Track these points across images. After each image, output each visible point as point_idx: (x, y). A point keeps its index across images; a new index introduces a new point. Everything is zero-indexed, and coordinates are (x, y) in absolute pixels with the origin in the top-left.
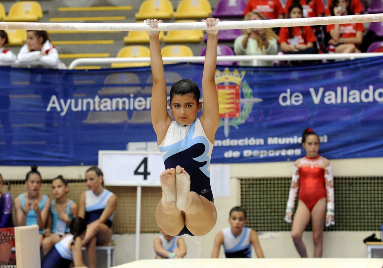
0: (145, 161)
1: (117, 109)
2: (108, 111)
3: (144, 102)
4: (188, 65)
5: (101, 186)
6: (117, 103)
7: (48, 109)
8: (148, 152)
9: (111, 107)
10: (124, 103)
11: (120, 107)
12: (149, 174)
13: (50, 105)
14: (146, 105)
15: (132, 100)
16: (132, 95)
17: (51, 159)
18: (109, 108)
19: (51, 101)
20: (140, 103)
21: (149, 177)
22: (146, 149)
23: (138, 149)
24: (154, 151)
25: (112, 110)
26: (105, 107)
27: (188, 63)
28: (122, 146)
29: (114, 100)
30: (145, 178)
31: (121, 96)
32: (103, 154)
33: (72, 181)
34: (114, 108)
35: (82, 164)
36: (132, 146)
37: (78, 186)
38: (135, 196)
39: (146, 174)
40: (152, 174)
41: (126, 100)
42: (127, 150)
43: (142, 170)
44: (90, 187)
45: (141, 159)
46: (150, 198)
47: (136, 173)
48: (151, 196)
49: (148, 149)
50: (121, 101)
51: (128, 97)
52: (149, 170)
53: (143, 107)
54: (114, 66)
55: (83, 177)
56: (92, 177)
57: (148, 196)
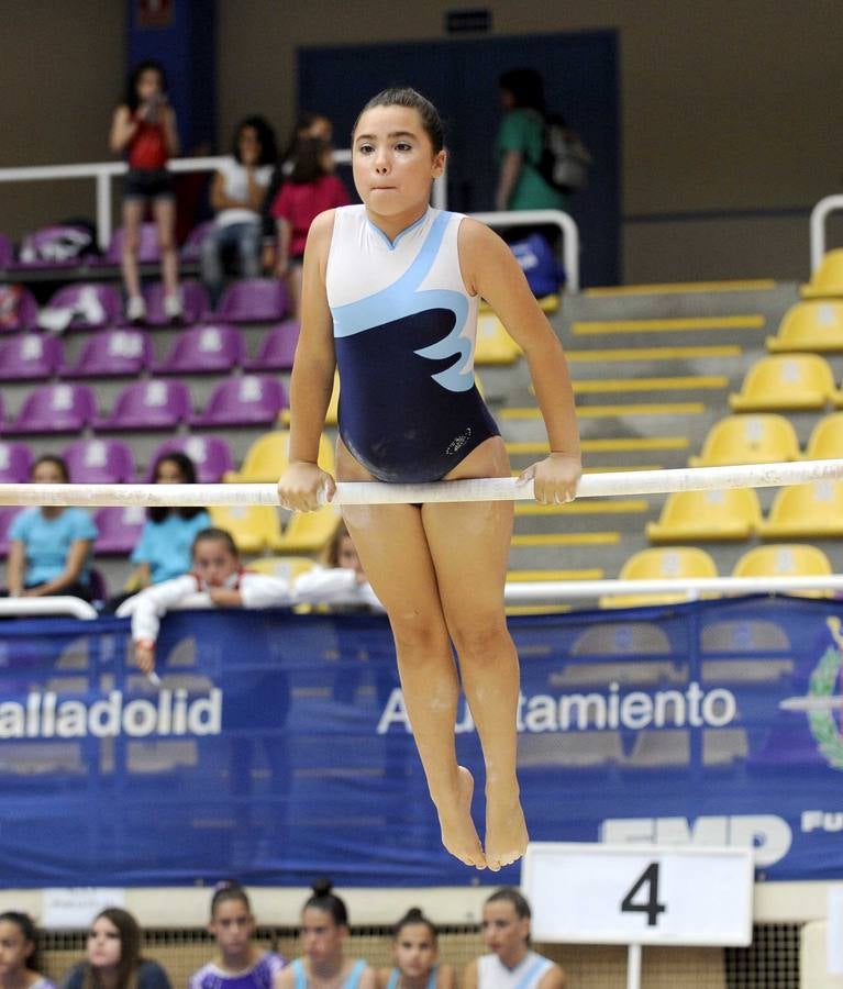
0: (652, 874)
1: (573, 727)
2: (547, 731)
3: (647, 707)
4: (770, 602)
5: (522, 946)
6: (574, 709)
7: (383, 728)
8: (658, 848)
9: (558, 720)
10: (592, 708)
11: (583, 722)
12: (662, 909)
13: (389, 716)
14: (653, 712)
15: (614, 700)
16: (614, 687)
17: (388, 868)
18: (550, 724)
19: (391, 705)
20: (637, 710)
21: (661, 918)
22: (652, 839)
23: (631, 839)
24: (677, 843)
25: (559, 730)
26: (540, 720)
27: (772, 594)
28: (585, 831)
29: (566, 702)
30: (652, 921)
31: (585, 691)
32: (534, 853)
33: (449, 930)
34: (565, 723)
35: (476, 881)
36: (613, 829)
37: (464, 944)
38: (624, 972)
39: (653, 910)
40: (670, 908)
41: (598, 700)
42: (601, 841)
43: (642, 897)
44: (494, 947)
45: (640, 868)
46: (664, 977)
47: (627, 906)
48: (669, 972)
49: (660, 838)
50: (582, 702)
51: (605, 692)
52: (662, 898)
53: (646, 720)
54: (606, 604)
55: (478, 918)
56: (503, 916)
57: (659, 972)
